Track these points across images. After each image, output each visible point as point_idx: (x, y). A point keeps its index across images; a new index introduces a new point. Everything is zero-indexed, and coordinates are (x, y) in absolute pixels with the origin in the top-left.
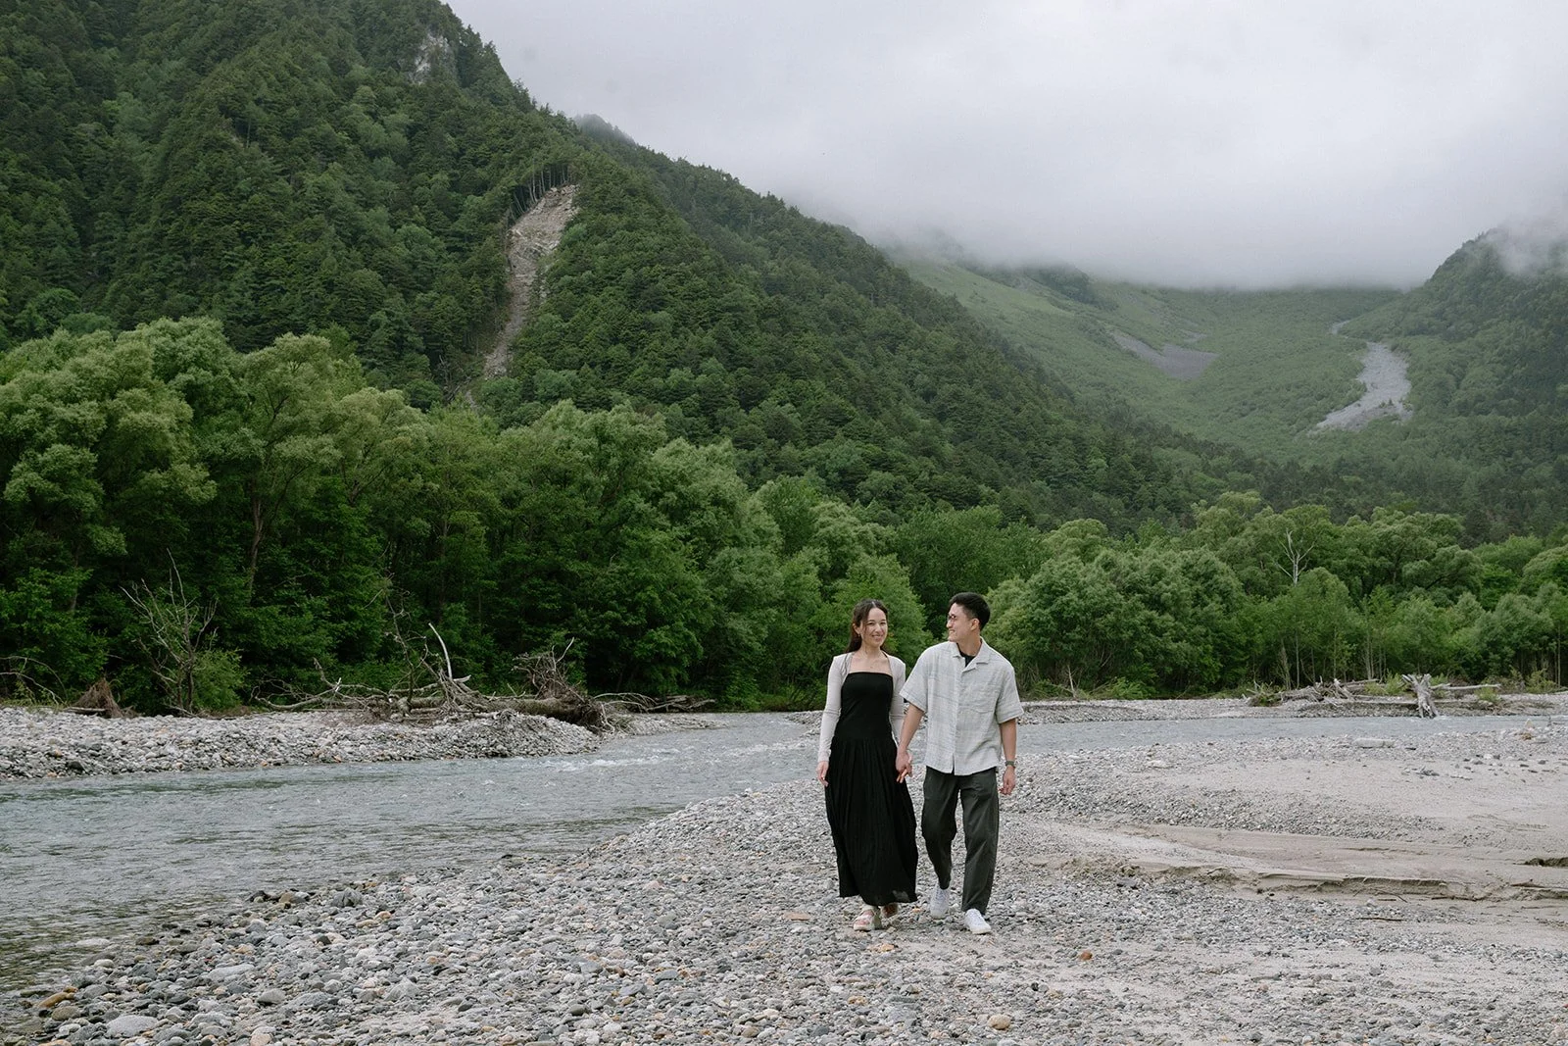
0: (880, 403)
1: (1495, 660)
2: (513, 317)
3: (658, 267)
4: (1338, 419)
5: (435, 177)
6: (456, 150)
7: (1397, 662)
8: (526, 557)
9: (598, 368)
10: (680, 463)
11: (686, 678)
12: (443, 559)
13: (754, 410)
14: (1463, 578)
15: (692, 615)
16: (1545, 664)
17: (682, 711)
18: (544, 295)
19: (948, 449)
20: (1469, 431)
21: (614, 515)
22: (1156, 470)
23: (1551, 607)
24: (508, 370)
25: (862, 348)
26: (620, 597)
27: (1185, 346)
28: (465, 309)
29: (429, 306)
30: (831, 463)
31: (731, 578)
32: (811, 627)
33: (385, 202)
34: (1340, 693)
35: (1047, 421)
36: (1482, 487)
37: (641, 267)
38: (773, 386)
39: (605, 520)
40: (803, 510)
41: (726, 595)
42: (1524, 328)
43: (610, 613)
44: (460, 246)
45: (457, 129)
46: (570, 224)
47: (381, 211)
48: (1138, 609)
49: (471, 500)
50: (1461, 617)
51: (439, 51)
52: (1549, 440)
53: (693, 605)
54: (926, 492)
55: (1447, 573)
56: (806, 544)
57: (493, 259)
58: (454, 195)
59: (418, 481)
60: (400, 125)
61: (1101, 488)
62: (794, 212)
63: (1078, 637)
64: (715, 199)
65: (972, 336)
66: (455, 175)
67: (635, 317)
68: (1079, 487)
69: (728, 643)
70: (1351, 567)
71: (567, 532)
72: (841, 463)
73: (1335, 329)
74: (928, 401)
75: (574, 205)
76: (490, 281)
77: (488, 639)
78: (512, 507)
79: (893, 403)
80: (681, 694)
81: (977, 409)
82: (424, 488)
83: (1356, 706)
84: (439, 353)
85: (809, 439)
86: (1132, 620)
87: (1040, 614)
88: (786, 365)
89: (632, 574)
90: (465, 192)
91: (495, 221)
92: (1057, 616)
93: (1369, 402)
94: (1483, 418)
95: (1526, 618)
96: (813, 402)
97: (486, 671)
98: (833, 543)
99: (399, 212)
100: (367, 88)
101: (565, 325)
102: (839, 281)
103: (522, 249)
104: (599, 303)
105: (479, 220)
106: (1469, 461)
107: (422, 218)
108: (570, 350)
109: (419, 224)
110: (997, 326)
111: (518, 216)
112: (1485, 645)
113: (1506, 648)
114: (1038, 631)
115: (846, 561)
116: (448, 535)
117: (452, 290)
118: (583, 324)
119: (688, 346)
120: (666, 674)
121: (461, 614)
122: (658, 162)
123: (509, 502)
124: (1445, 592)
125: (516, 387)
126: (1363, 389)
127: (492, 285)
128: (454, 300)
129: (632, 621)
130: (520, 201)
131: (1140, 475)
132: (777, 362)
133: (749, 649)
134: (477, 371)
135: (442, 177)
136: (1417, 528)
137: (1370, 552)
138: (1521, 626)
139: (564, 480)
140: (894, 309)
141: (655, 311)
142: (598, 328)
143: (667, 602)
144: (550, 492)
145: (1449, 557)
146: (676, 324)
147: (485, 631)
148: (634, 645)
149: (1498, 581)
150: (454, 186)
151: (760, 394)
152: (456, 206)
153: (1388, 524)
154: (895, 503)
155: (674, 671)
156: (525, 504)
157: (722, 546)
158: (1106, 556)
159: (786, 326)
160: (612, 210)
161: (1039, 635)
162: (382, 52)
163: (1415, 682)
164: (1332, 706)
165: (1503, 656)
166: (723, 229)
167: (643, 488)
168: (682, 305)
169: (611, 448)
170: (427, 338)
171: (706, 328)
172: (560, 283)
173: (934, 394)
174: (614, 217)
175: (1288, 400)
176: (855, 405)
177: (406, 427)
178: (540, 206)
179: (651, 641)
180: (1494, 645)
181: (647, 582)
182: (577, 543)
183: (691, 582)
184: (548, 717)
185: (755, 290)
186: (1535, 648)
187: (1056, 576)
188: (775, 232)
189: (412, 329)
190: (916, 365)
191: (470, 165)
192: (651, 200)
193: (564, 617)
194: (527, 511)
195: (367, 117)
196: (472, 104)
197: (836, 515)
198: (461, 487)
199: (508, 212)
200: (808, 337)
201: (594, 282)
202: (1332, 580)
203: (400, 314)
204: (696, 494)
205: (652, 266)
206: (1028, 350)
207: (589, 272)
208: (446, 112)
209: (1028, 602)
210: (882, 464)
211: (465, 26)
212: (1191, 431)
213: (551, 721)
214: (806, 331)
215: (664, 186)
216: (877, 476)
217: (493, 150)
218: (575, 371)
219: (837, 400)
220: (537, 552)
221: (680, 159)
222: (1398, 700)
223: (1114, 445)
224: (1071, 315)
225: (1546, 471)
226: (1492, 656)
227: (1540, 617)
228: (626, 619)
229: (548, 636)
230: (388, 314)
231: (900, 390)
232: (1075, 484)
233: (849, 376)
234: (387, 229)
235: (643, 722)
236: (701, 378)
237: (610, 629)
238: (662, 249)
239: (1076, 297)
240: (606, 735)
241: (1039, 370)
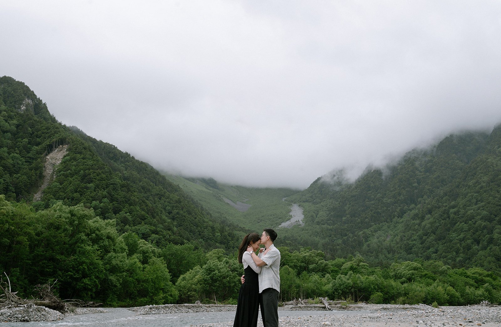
0: (156, 214)
1: (336, 294)
2: (44, 183)
3: (91, 170)
4: (285, 225)
5: (24, 140)
6: (31, 132)
7: (310, 294)
8: (42, 253)
9: (70, 200)
10: (97, 225)
11: (94, 295)
12: (13, 253)
13: (118, 215)
14: (326, 270)
15: (97, 274)
16: (350, 296)
17: (91, 307)
18: (55, 177)
19: (175, 229)
20: (320, 229)
21: (74, 240)
22: (235, 237)
23: (351, 279)
24: (41, 199)
25: (151, 198)
26: (73, 268)
27: (243, 202)
28: (29, 180)
29: (18, 178)
30: (140, 231)
31: (111, 263)
32: (136, 280)
33: (7, 147)
34: (301, 303)
35: (204, 222)
36: (323, 245)
37: (86, 170)
38: (124, 207)
39: (70, 242)
40: (135, 242)
41: (109, 268)
42: (334, 201)
43: (69, 273)
44: (29, 161)
45: (32, 126)
46: (65, 156)
47: (5, 149)
48: (236, 276)
49: (25, 233)
50: (326, 281)
51: (29, 104)
52: (341, 233)
53: (98, 271)
54: (168, 241)
55: (321, 268)
56: (135, 252)
57: (40, 165)
58: (29, 146)
59: (7, 226)
60: (14, 124)
61: (219, 242)
62: (133, 158)
63: (218, 285)
64: (110, 152)
65: (183, 196)
66: (30, 140)
67: (83, 185)
68: (212, 241)
69: (108, 284)
70: (295, 266)
71: (57, 245)
72: (143, 231)
73: (284, 199)
74: (169, 215)
75: (67, 151)
76: (38, 172)
77: (26, 281)
78: (39, 236)
79: (160, 214)
80: (91, 301)
81: (184, 217)
82: (8, 228)
83: (307, 307)
84: (19, 193)
85: (134, 224)
86: (234, 280)
87: (207, 277)
88: (128, 202)
89: (78, 260)
90: (33, 145)
91: (41, 154)
92: (212, 278)
93: (293, 220)
94: (323, 226)
95: (344, 282)
96: (136, 213)
97: (24, 292)
98: (144, 253)
99: (11, 150)
100: (5, 112)
101: (61, 186)
102: (145, 178)
103: (49, 163)
104: (72, 180)
105: (36, 154)
106: (320, 238)
107: (18, 152)
108: (61, 194)
109: (17, 154)
110: (190, 194)
111: (49, 153)
112: (333, 290)
113: (340, 291)
114: (206, 283)
115: (148, 258)
116: (16, 245)
117: (26, 174)
118: (66, 186)
119: (99, 194)
120: (87, 294)
121: (17, 272)
122: (94, 141)
123: (38, 234)
124: (321, 274)
125: (43, 204)
126: (291, 216)
127: (38, 173)
128: (26, 177)
129: (76, 276)
130: (50, 149)
131: (230, 238)
132: (125, 200)
133: (116, 286)
134: (31, 199)
135: (26, 140)
136: (313, 255)
137: (300, 262)
138: (343, 284)
139: (58, 228)
140: (161, 187)
141: (89, 183)
142: (71, 187)
143: (89, 269)
144: (52, 232)
145: (321, 263)
146: (95, 188)
147: (25, 278)
148: (77, 284)
149: (335, 271)
150: (29, 143)
151: (120, 210)
152: (30, 149)
153: (305, 253)
154: (159, 244)
155: (90, 293)
156: (44, 235)
157: (109, 252)
158: (226, 260)
159: (129, 190)
160: (78, 153)
161: (206, 284)
162: (11, 103)
163: (323, 300)
164: (300, 307)
165: (339, 293)
166: (112, 161)
167: (84, 232)
168: (97, 182)
169: (75, 218)
170: (16, 188)
171: (104, 189)
172: (60, 174)
173: (172, 212)
174: (79, 155)
175: (271, 219)
176: (148, 214)
177: (5, 207)
178: (56, 150)
179: (83, 283)
180: (336, 290)
181: (84, 262)
182: (60, 249)
183: (98, 263)
184: (46, 307)
185: (120, 178)
186: (348, 291)
187: (212, 265)
188: (127, 163)
189: (11, 185)
190: (166, 204)
191: (35, 137)
192: (90, 151)
193: (53, 274)
194: (44, 238)
195: (4, 121)
196: (38, 120)
197: (145, 244)
198: (22, 229)
199: (46, 152)
200: (135, 194)
201: (71, 174)
202: (290, 269)
203: (8, 180)
204: (102, 234)
205: (89, 170)
206: (199, 201)
207: (70, 171)
208: (29, 121)
209: (203, 274)
210: (155, 232)
211: (38, 97)
212: (244, 226)
213: (47, 309)
214: (135, 192)
215: (94, 148)
216: (154, 236)
217: (43, 133)
218: (63, 200)
219: (143, 213)
220: (46, 251)
221: (100, 140)
222: (319, 305)
223: (223, 229)
224: (211, 192)
225: (340, 241)
226: (336, 293)
227: (349, 281)
228: (75, 275)
229: (48, 280)
230: (4, 180)
231: (161, 211)
232: (211, 241)
233: (147, 206)
234: (6, 154)
235: (79, 310)
236: (102, 204)
237: (69, 278)
238: (93, 165)
239: (213, 187)
240: (66, 314)
241: (202, 207)
